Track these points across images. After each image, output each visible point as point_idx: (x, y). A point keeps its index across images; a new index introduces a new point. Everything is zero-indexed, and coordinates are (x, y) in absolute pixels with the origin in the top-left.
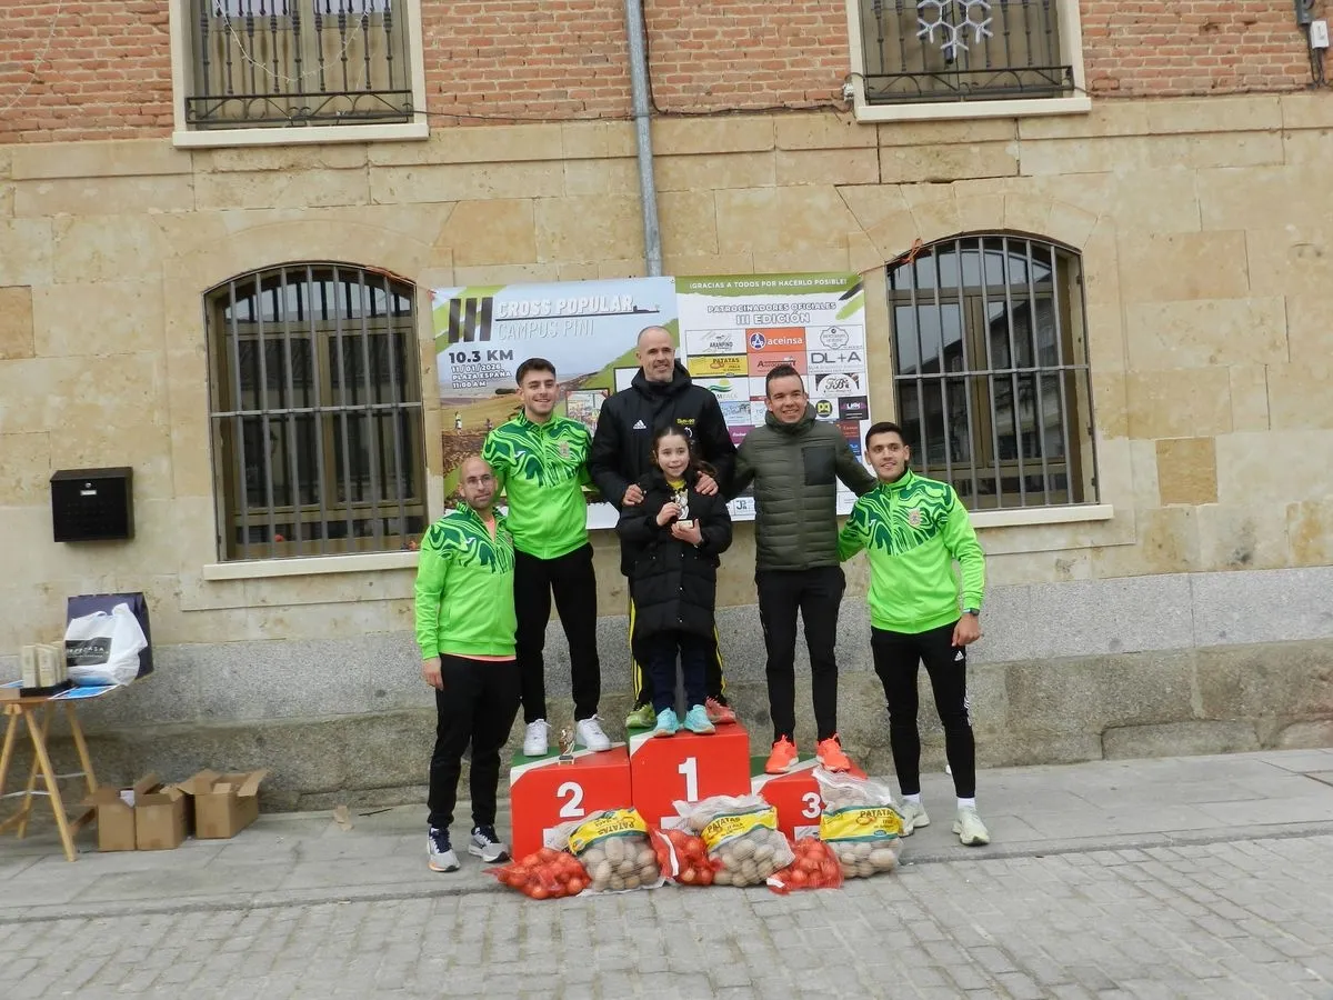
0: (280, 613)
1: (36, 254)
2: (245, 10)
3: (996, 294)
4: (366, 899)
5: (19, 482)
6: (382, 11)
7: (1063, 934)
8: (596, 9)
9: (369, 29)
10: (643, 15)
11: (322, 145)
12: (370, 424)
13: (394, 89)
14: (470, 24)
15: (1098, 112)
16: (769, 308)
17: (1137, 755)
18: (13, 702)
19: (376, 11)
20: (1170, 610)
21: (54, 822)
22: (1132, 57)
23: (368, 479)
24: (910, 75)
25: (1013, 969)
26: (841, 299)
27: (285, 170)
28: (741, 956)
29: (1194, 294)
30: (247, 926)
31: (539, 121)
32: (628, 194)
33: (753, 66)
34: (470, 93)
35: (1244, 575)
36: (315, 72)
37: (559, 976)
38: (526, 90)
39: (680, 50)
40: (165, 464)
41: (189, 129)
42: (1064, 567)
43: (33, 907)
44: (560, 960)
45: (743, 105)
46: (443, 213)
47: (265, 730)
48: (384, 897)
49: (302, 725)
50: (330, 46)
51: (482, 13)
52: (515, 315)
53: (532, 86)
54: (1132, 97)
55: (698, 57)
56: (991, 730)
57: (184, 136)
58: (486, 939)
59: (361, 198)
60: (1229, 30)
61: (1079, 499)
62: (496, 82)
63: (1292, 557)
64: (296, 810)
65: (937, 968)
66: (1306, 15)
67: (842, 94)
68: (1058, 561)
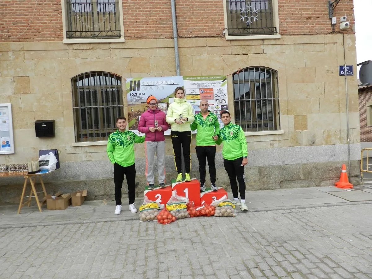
0: (90, 154)
1: (30, 69)
2: (80, 10)
3: (258, 81)
4: (110, 221)
5: (27, 123)
6: (114, 11)
7: (273, 230)
8: (165, 12)
9: (110, 16)
10: (176, 13)
11: (99, 43)
12: (111, 110)
13: (117, 30)
14: (135, 15)
15: (282, 38)
16: (205, 84)
17: (288, 188)
18: (26, 175)
19: (112, 11)
20: (296, 155)
21: (36, 203)
22: (290, 25)
23: (111, 124)
24: (239, 29)
25: (261, 238)
26: (222, 82)
27: (90, 49)
28: (198, 235)
29: (303, 82)
30: (82, 228)
31: (151, 38)
32: (172, 56)
33: (202, 26)
34: (135, 31)
35: (313, 147)
36: (97, 26)
37: (156, 240)
38: (148, 31)
39: (184, 22)
40: (62, 119)
41: (67, 39)
42: (272, 145)
43: (31, 223)
44: (156, 236)
45: (199, 35)
46: (128, 60)
47: (87, 181)
48: (115, 221)
49: (95, 180)
50: (101, 19)
51: (138, 12)
52: (145, 85)
53: (149, 30)
54: (290, 35)
55: (189, 24)
56: (255, 182)
57: (66, 40)
58: (138, 231)
59: (109, 56)
60: (313, 19)
61: (276, 129)
62: (141, 29)
63: (324, 142)
64: (94, 200)
65: (244, 238)
66: (331, 16)
67: (223, 33)
68: (271, 143)
